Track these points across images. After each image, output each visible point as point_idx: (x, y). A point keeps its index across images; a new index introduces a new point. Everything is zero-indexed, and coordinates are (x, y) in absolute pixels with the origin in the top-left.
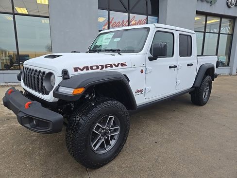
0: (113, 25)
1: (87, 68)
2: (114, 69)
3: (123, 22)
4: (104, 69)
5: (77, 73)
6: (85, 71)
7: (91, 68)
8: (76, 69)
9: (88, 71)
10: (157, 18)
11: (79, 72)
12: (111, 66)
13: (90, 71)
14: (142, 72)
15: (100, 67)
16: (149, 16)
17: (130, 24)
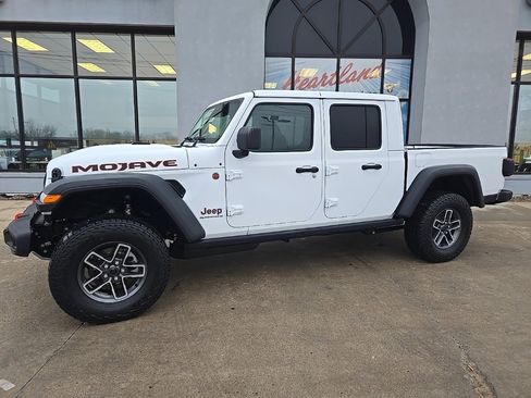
0: (302, 84)
1: (95, 168)
2: (149, 170)
3: (325, 76)
4: (127, 170)
5: (75, 174)
6: (90, 172)
7: (103, 167)
8: (75, 169)
9: (95, 172)
10: (409, 61)
11: (81, 173)
12: (143, 165)
13: (100, 172)
14: (216, 176)
15: (120, 167)
16: (387, 60)
17: (341, 80)
